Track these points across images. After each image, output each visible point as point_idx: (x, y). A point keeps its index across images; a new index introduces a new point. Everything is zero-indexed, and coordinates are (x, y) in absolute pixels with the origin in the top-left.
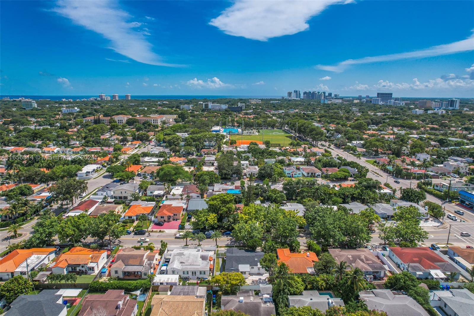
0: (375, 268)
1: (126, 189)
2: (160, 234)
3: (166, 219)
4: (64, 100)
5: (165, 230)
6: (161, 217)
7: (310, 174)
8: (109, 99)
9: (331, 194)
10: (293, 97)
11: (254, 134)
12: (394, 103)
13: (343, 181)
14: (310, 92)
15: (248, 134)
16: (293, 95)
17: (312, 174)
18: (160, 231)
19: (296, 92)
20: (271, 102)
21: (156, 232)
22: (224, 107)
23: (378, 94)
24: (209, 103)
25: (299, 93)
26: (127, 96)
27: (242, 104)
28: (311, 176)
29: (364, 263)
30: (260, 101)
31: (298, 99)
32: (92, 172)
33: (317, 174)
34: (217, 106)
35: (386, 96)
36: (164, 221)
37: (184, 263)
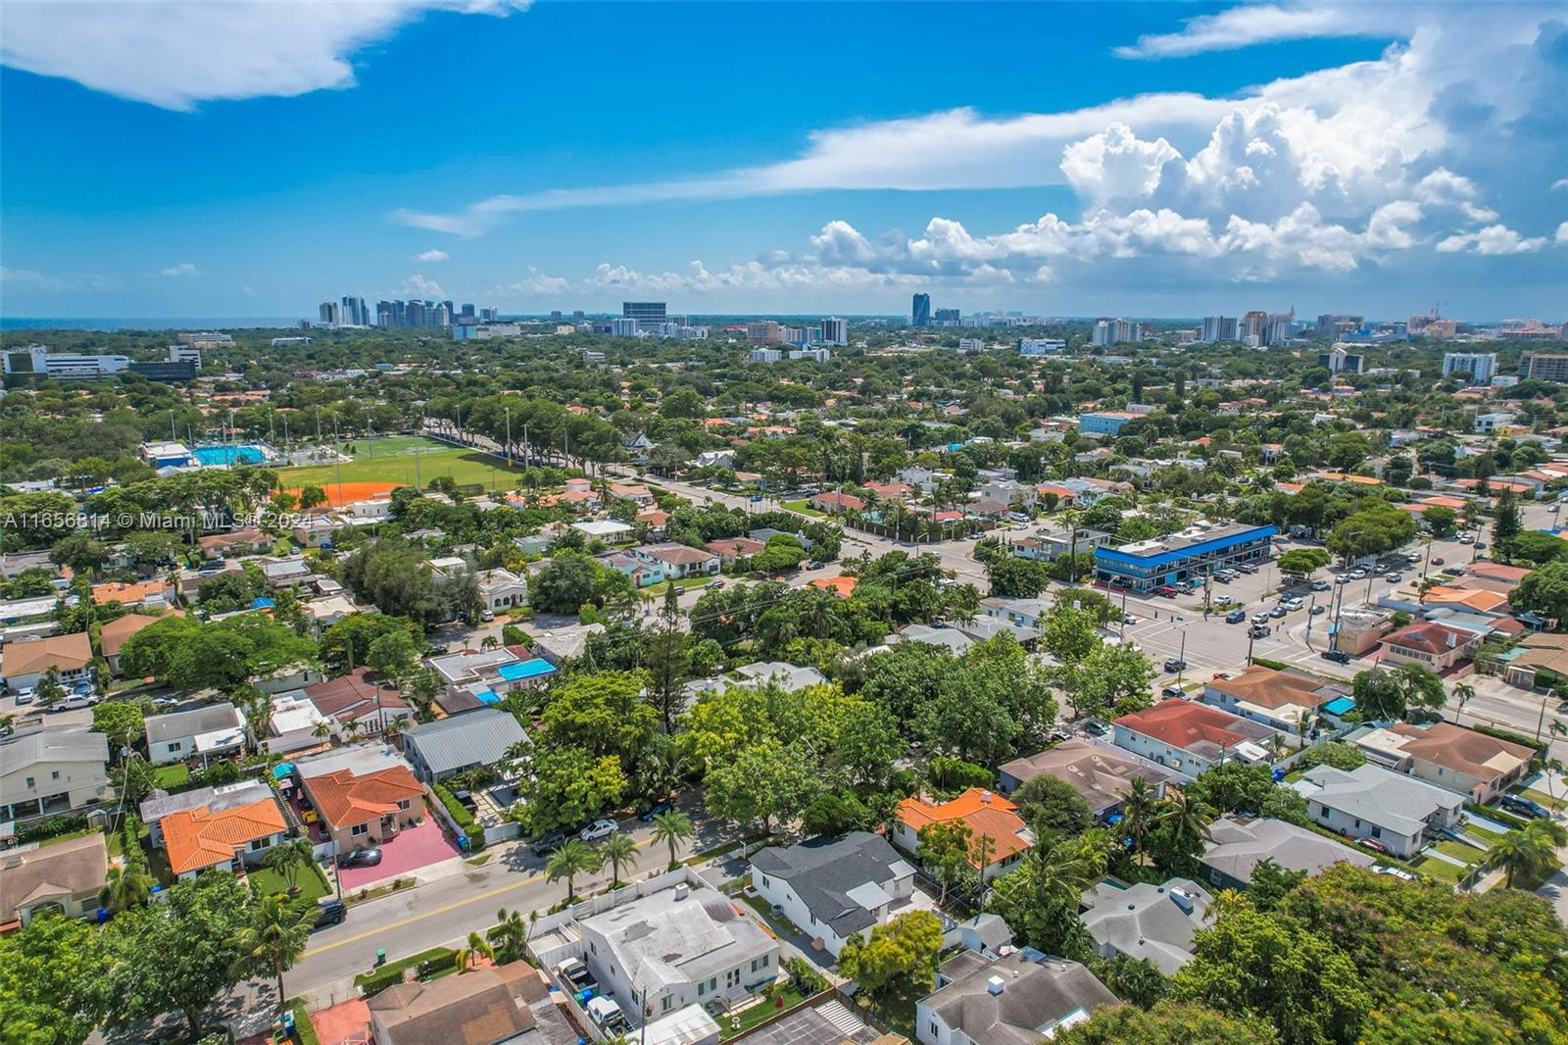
1: (55, 759)
2: (405, 895)
3: (375, 830)
5: (410, 874)
6: (356, 830)
7: (687, 569)
9: (853, 613)
10: (343, 320)
11: (335, 461)
12: (680, 332)
14: (401, 304)
15: (313, 463)
16: (340, 314)
17: (692, 566)
18: (396, 885)
19: (350, 302)
20: (274, 340)
21: (381, 893)
22: (110, 364)
23: (626, 305)
24: (32, 351)
25: (363, 307)
28: (691, 575)
30: (229, 337)
31: (361, 327)
33: (709, 563)
34: (73, 363)
35: (650, 312)
36: (374, 840)
37: (678, 956)
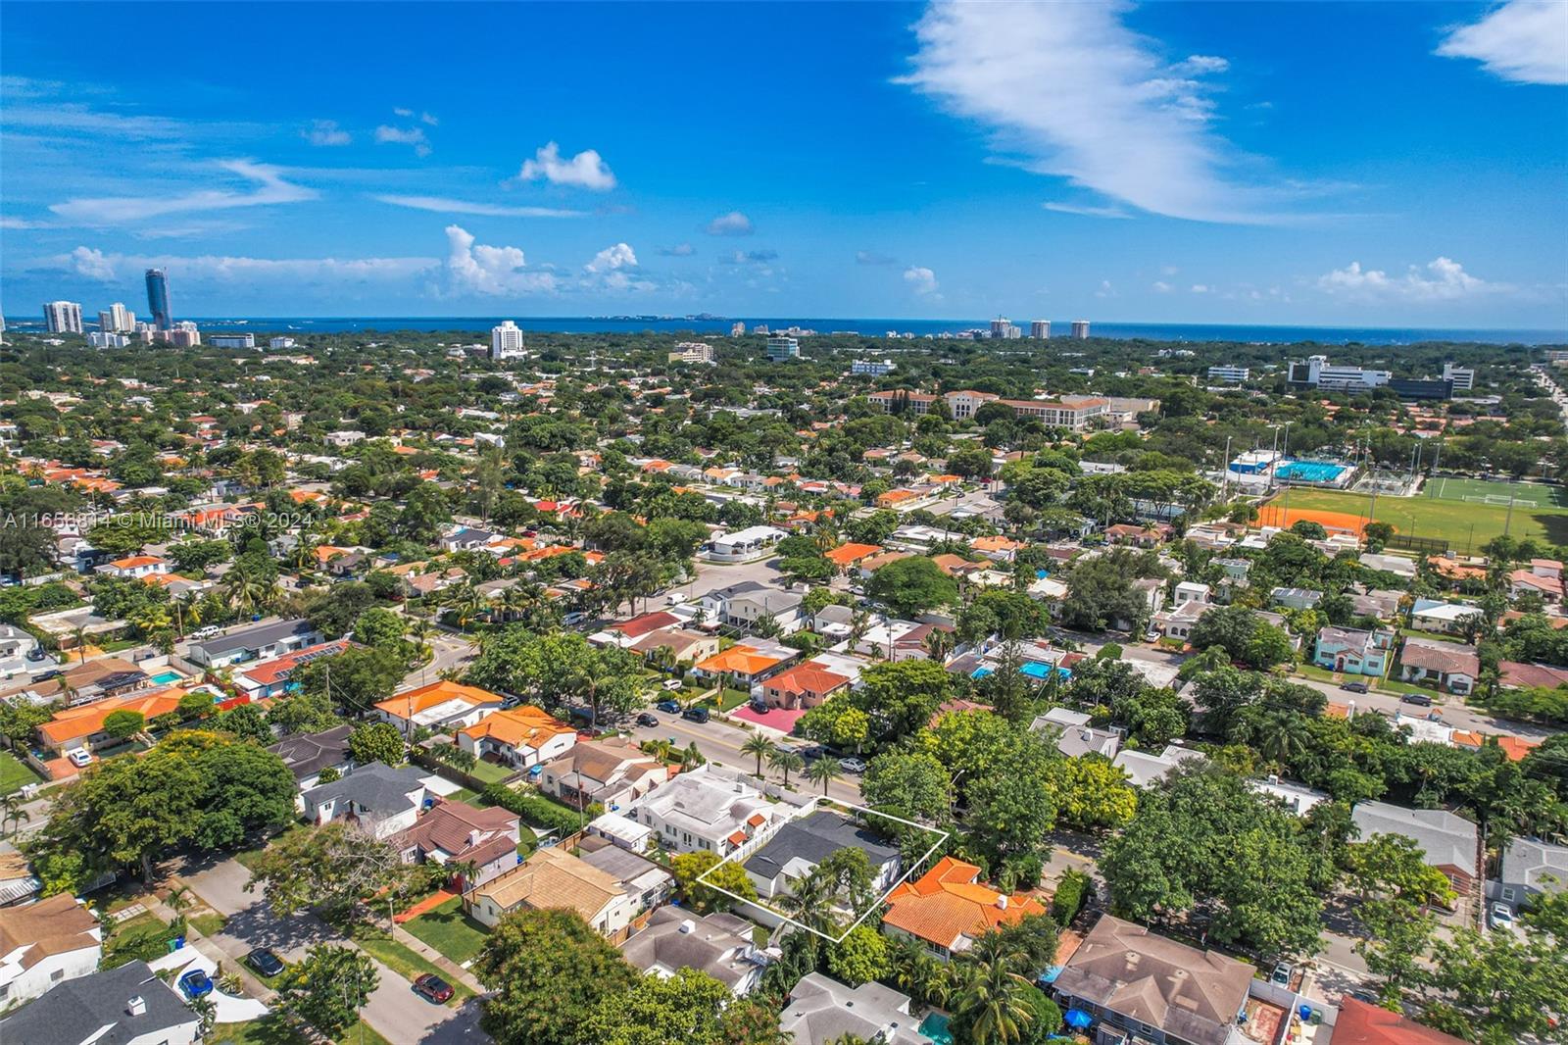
0: (1184, 1029)
1: (758, 602)
2: (737, 731)
3: (783, 699)
4: (891, 334)
5: (757, 725)
6: (773, 692)
8: (1017, 333)
11: (1392, 495)
13: (1525, 728)
17: (1432, 673)
18: (743, 725)
21: (734, 724)
24: (1312, 364)
26: (1077, 327)
27: (1461, 370)
28: (1422, 684)
29: (1165, 996)
32: (749, 546)
33: (1453, 678)
34: (1342, 376)
36: (778, 703)
37: (683, 806)
